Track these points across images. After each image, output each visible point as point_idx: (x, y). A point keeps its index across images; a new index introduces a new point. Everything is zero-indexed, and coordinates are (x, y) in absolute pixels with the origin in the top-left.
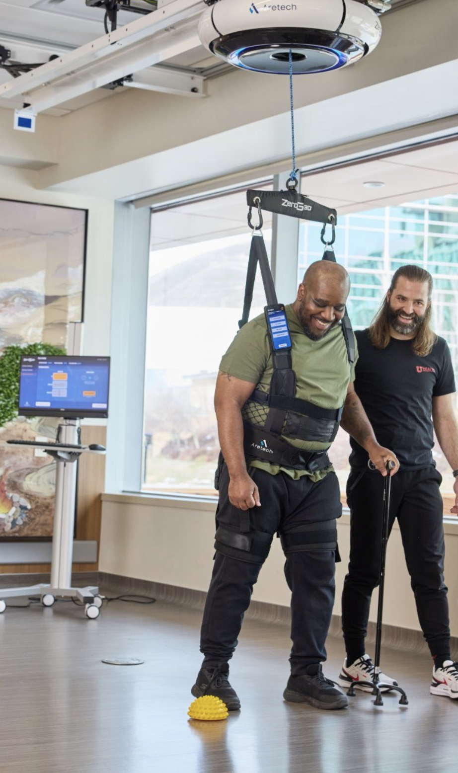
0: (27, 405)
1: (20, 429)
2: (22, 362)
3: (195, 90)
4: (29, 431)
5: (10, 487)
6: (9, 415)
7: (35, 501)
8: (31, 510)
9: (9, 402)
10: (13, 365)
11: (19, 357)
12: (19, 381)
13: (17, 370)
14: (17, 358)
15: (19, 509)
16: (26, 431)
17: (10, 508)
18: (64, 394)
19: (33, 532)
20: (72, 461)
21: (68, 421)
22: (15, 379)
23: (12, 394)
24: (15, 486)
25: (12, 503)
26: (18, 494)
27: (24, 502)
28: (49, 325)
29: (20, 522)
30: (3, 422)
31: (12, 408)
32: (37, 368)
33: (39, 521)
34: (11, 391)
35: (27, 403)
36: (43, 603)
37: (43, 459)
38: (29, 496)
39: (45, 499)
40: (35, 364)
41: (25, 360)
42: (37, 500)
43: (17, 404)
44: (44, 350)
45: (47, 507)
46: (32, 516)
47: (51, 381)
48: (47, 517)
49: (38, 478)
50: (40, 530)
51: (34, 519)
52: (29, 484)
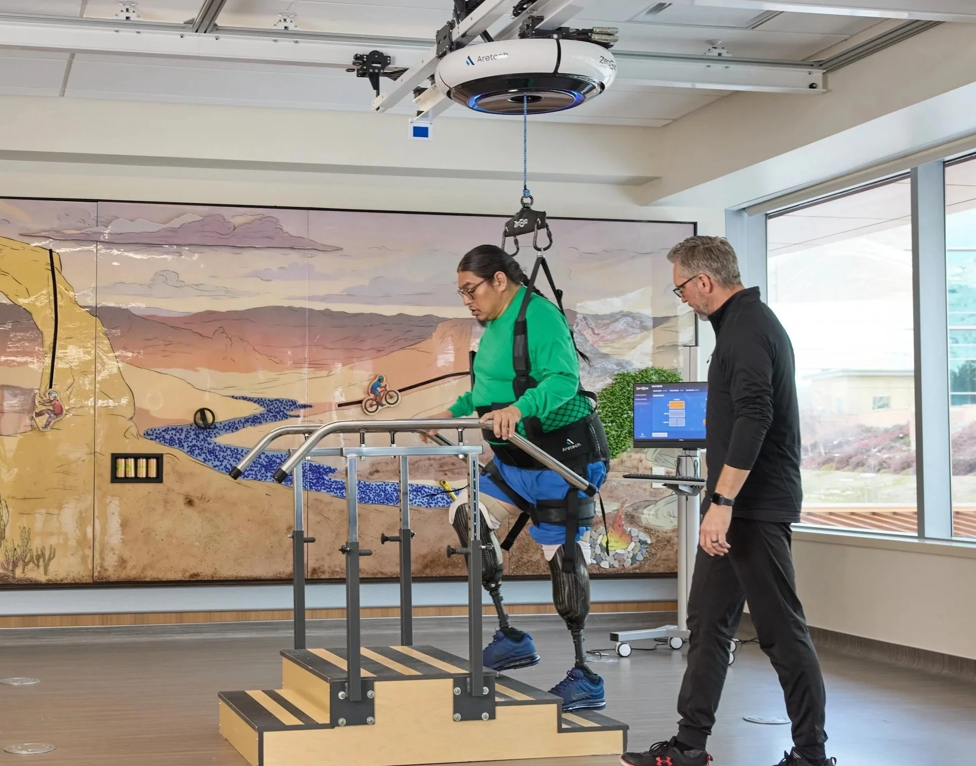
0: (643, 436)
1: (634, 459)
2: (634, 391)
3: (814, 86)
4: (644, 462)
5: (628, 521)
6: (624, 445)
7: (655, 535)
8: (651, 544)
9: (621, 431)
10: (625, 392)
11: (631, 385)
12: (633, 410)
13: (629, 398)
14: (628, 385)
15: (639, 544)
16: (641, 461)
17: (629, 544)
18: (682, 423)
19: (655, 568)
20: (694, 494)
21: (688, 452)
22: (627, 408)
23: (624, 423)
24: (632, 519)
25: (631, 538)
26: (637, 528)
27: (644, 537)
28: (660, 349)
29: (640, 558)
30: (617, 453)
31: (625, 438)
32: (651, 397)
33: (661, 556)
34: (623, 420)
35: (642, 434)
36: (671, 646)
37: (661, 491)
38: (648, 530)
39: (666, 533)
40: (649, 393)
41: (638, 389)
42: (657, 533)
43: (631, 433)
44: (657, 375)
45: (669, 542)
46: (653, 551)
47: (667, 410)
48: (669, 552)
49: (657, 511)
50: (662, 566)
51: (655, 554)
52: (648, 516)
